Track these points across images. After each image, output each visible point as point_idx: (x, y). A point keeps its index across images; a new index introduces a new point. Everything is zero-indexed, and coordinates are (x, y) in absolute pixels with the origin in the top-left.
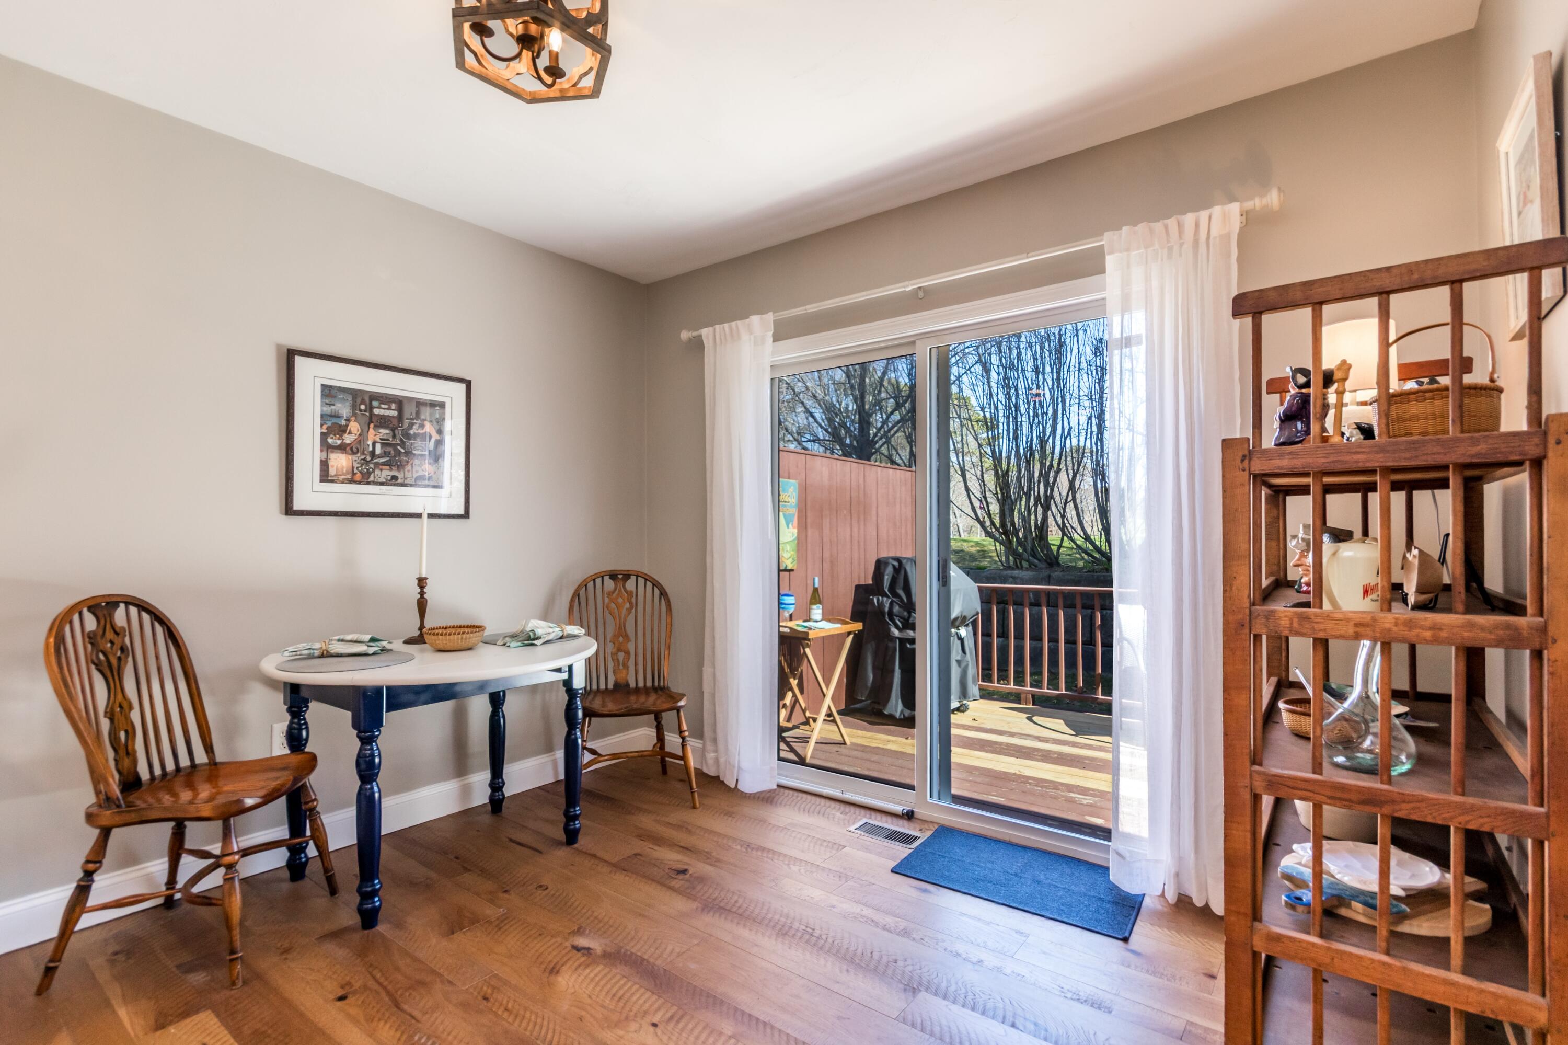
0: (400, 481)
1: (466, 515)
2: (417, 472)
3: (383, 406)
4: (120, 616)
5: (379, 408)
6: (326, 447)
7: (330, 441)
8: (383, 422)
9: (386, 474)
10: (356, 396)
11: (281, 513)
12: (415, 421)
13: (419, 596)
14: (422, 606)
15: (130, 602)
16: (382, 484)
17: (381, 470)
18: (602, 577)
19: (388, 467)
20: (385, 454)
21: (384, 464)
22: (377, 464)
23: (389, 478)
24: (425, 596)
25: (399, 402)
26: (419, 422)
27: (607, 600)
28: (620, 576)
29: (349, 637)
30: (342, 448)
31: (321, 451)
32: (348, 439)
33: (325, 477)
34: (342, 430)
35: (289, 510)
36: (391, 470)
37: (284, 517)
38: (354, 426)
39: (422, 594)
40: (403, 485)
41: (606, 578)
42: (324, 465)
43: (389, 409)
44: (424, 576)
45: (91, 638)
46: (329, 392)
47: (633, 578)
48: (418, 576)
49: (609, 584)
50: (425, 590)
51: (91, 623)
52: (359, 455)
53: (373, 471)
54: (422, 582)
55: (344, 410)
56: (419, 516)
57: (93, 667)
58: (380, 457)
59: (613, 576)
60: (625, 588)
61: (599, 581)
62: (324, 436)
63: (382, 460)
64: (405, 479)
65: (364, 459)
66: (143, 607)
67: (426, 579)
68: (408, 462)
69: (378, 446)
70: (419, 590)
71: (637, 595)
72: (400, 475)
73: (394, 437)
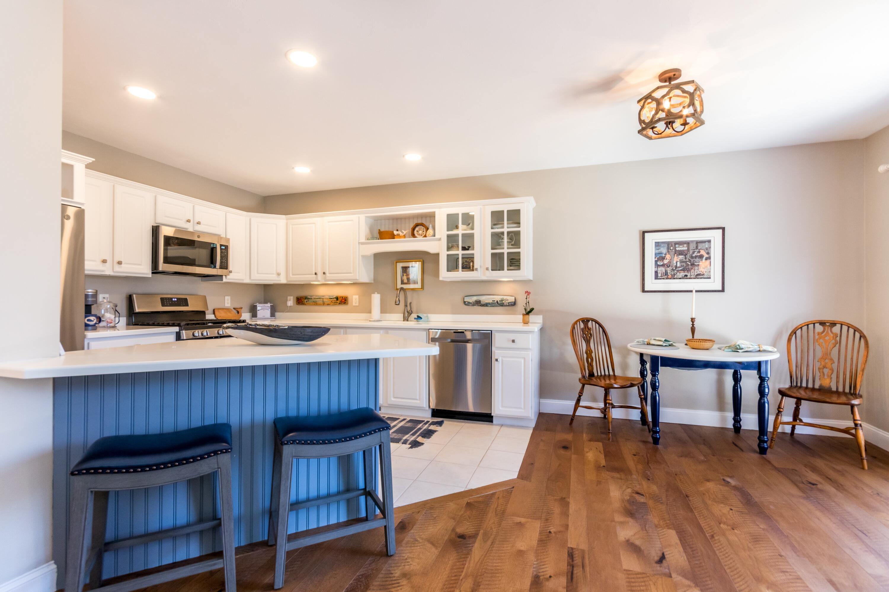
0: (688, 277)
1: (723, 290)
2: (697, 272)
3: (680, 246)
4: (590, 324)
5: (679, 247)
6: (657, 266)
7: (658, 263)
8: (680, 253)
9: (682, 274)
10: (669, 244)
11: (641, 292)
12: (695, 250)
13: (692, 326)
14: (693, 330)
15: (593, 320)
16: (680, 278)
17: (680, 273)
18: (814, 324)
19: (683, 271)
20: (682, 266)
21: (681, 270)
22: (678, 271)
23: (684, 276)
24: (694, 326)
25: (688, 243)
26: (698, 250)
27: (817, 337)
28: (828, 324)
29: (657, 339)
30: (663, 265)
31: (655, 267)
32: (666, 262)
33: (656, 277)
34: (663, 258)
35: (644, 291)
36: (684, 272)
37: (642, 293)
38: (668, 257)
39: (693, 325)
40: (690, 278)
41: (817, 325)
42: (656, 272)
43: (683, 247)
44: (693, 317)
45: (582, 330)
46: (658, 244)
47: (838, 326)
48: (691, 317)
49: (819, 328)
50: (694, 323)
51: (582, 326)
52: (670, 267)
53: (676, 273)
54: (693, 320)
55: (664, 250)
56: (691, 291)
57: (582, 338)
58: (679, 267)
59: (822, 323)
60: (831, 331)
61: (811, 326)
62: (656, 261)
63: (680, 269)
64: (691, 276)
65: (672, 269)
66: (596, 322)
67: (695, 318)
68: (692, 268)
69: (678, 263)
70: (692, 323)
71: (841, 336)
72: (689, 275)
73: (686, 258)
